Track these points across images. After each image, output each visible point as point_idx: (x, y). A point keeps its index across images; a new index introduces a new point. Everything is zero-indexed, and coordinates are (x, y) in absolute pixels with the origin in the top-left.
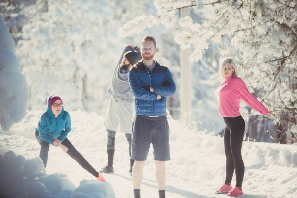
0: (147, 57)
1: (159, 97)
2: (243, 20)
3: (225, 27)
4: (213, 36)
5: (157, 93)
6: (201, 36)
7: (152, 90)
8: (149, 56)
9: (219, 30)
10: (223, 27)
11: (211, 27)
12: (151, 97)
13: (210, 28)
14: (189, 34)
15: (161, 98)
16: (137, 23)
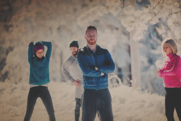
0: (92, 43)
1: (102, 74)
2: (175, 6)
3: (160, 12)
4: (151, 20)
5: (100, 71)
6: (143, 20)
7: (96, 69)
8: (93, 42)
9: (156, 15)
10: (159, 12)
11: (150, 12)
12: (97, 74)
13: (149, 14)
14: (133, 19)
15: (103, 74)
16: (91, 13)
